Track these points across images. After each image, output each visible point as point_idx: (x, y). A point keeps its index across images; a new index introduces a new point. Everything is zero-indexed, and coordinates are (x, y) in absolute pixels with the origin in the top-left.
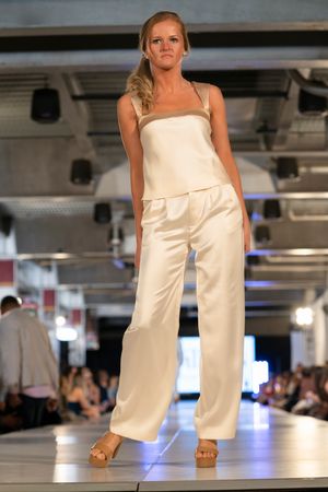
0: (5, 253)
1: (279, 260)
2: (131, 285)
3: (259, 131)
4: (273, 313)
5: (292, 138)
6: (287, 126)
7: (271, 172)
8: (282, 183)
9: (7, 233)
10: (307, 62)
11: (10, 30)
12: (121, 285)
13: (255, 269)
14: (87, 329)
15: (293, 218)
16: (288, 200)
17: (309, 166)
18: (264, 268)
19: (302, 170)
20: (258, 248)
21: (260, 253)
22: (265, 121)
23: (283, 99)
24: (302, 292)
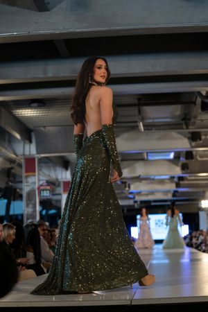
0: (66, 178)
1: (193, 178)
2: (124, 191)
3: (182, 120)
4: (190, 202)
5: (198, 122)
6: (196, 117)
7: (189, 138)
8: (193, 144)
9: (67, 169)
10: (204, 88)
11: (66, 77)
12: (120, 191)
13: (181, 182)
15: (199, 159)
16: (197, 151)
17: (206, 135)
18: (186, 182)
19: (203, 137)
20: (183, 173)
21: (184, 175)
22: (185, 115)
23: (193, 105)
24: (204, 192)
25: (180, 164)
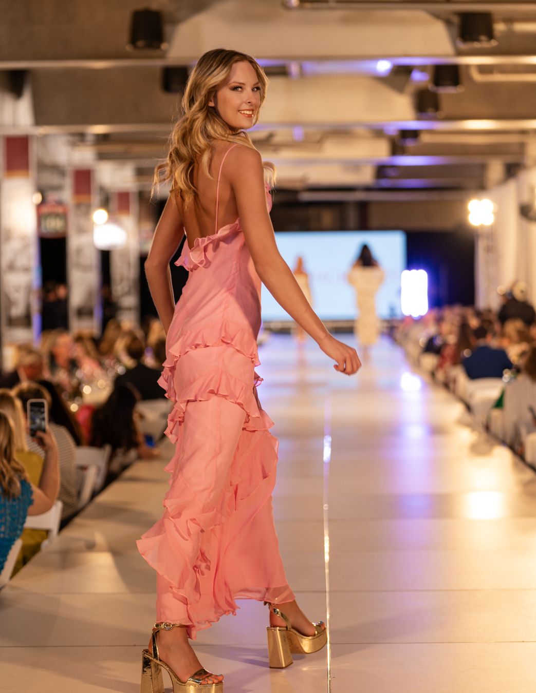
8: (465, 46)
9: (18, 94)
14: (140, 219)
15: (477, 77)
19: (499, 27)
21: (421, 126)
24: (483, 167)
25: (410, 88)
